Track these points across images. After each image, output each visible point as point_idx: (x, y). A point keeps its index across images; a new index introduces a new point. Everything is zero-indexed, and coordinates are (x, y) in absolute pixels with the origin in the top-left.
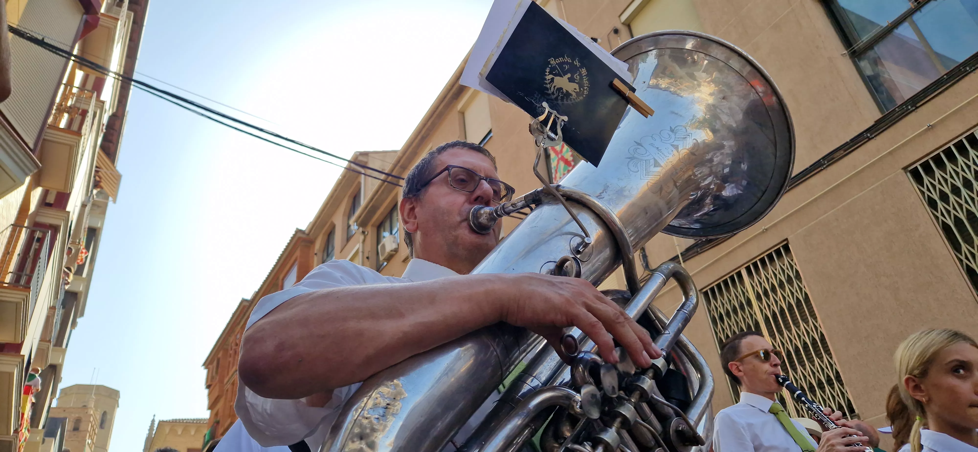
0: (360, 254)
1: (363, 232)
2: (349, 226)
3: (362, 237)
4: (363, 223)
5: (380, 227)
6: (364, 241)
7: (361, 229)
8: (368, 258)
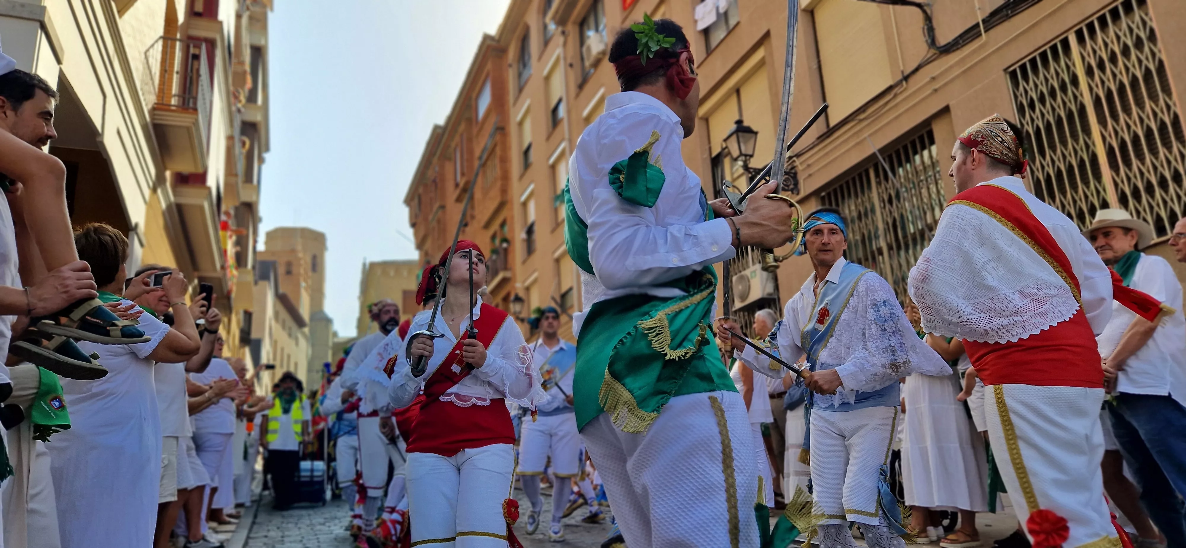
0: (562, 62)
1: (563, 33)
2: (545, 27)
3: (561, 39)
4: (562, 21)
5: (582, 24)
6: (565, 44)
7: (560, 29)
8: (571, 65)
